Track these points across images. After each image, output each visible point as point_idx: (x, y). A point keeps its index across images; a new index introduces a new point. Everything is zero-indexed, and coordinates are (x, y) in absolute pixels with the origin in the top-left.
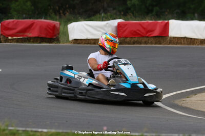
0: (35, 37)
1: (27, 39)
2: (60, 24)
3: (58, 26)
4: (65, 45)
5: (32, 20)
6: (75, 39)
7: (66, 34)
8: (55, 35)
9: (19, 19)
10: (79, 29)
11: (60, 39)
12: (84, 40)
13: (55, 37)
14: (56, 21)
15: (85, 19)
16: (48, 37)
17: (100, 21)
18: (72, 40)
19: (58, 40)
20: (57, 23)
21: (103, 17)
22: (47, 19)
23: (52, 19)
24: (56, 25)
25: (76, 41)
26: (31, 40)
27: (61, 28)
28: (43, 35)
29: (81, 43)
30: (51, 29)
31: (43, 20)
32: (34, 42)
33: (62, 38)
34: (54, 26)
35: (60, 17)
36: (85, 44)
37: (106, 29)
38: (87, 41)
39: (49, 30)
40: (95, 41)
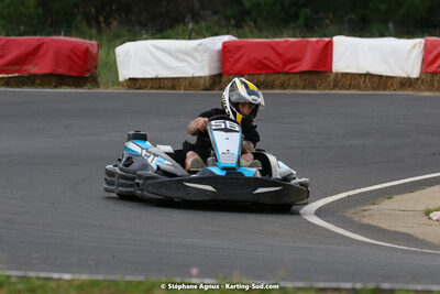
0: (45, 75)
1: (29, 77)
2: (98, 46)
3: (94, 50)
4: (111, 90)
5: (38, 37)
6: (130, 79)
7: (113, 67)
8: (89, 71)
9: (9, 35)
10: (140, 58)
11: (99, 79)
12: (152, 79)
13: (88, 75)
14: (90, 39)
15: (153, 37)
16: (71, 74)
17: (184, 39)
18: (126, 81)
19: (94, 81)
20: (92, 43)
21: (191, 31)
22: (71, 36)
23: (81, 35)
24: (91, 48)
25: (134, 82)
26: (37, 82)
27: (102, 55)
28: (61, 71)
29: (145, 88)
30: (79, 58)
31: (62, 38)
32: (42, 85)
33: (103, 76)
34: (87, 48)
35: (99, 31)
36: (152, 88)
37: (198, 56)
38: (157, 83)
39: (76, 59)
40: (174, 83)
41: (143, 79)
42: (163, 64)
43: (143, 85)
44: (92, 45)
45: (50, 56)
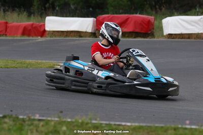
0: (130, 32)
2: (155, 19)
3: (152, 21)
4: (160, 39)
5: (127, 15)
6: (169, 34)
7: (161, 28)
8: (150, 30)
9: (113, 14)
10: (174, 24)
11: (155, 34)
12: (179, 34)
13: (150, 32)
14: (151, 16)
16: (142, 32)
17: (195, 15)
18: (167, 35)
19: (152, 35)
20: (151, 18)
21: (198, 12)
22: (143, 14)
23: (148, 14)
25: (171, 36)
26: (126, 35)
27: (156, 23)
28: (137, 30)
31: (138, 15)
32: (129, 37)
34: (149, 21)
35: (156, 12)
36: (179, 38)
37: (200, 23)
38: (181, 36)
39: (144, 25)
40: (189, 36)
41: (175, 34)
42: (184, 27)
43: (175, 37)
44: (152, 19)
45: (132, 23)
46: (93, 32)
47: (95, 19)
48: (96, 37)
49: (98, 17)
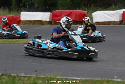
2: (88, 13)
6: (97, 22)
10: (100, 16)
12: (103, 22)
14: (85, 11)
15: (103, 10)
16: (80, 21)
17: (112, 10)
18: (95, 23)
21: (114, 8)
22: (80, 10)
23: (83, 10)
24: (85, 13)
28: (77, 20)
29: (101, 24)
30: (82, 16)
31: (77, 10)
34: (84, 14)
35: (88, 8)
36: (103, 25)
37: (116, 15)
40: (109, 23)
41: (100, 22)
42: (106, 17)
45: (74, 15)
46: (50, 21)
47: (51, 13)
48: (52, 24)
49: (53, 12)
